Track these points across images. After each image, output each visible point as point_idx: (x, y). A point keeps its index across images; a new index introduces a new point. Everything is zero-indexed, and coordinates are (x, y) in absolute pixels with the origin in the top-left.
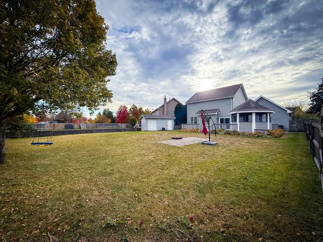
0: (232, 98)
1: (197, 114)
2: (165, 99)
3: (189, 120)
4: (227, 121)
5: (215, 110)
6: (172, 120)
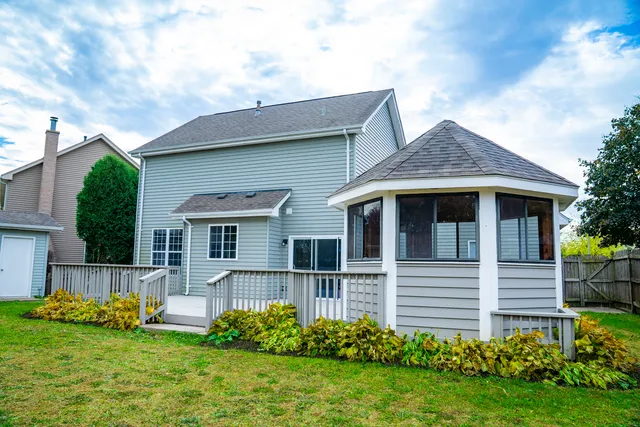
0: (352, 136)
1: (179, 210)
2: (52, 135)
3: (143, 247)
4: (328, 254)
5: (268, 197)
6: (42, 238)
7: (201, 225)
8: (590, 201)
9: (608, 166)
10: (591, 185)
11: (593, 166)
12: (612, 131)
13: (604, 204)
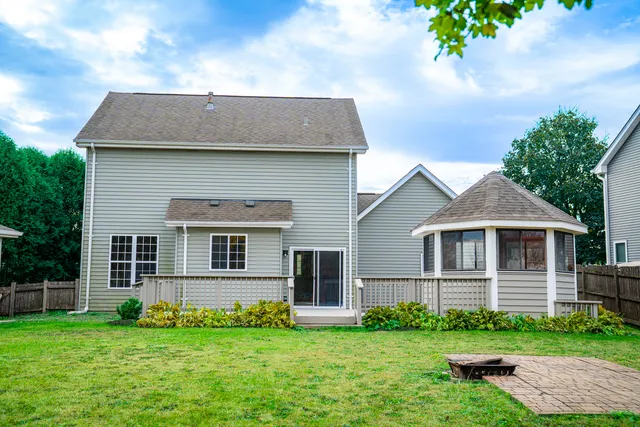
7: (199, 234)
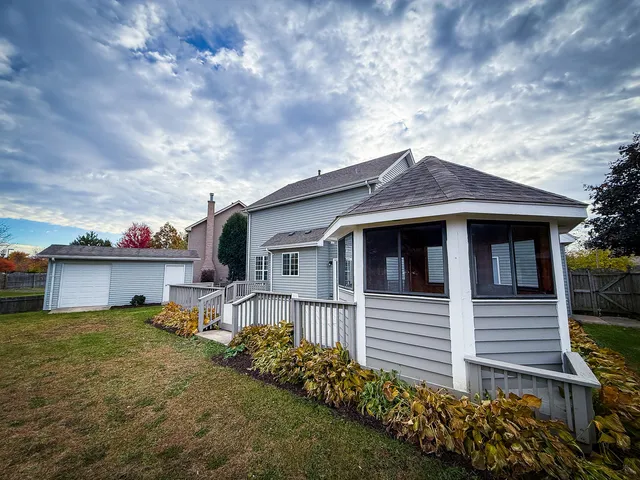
0: (373, 185)
1: (265, 244)
2: (211, 203)
5: (317, 233)
6: (189, 265)
7: (278, 253)
8: (597, 219)
9: (616, 188)
10: (598, 206)
11: (599, 189)
12: (620, 157)
13: (613, 221)
